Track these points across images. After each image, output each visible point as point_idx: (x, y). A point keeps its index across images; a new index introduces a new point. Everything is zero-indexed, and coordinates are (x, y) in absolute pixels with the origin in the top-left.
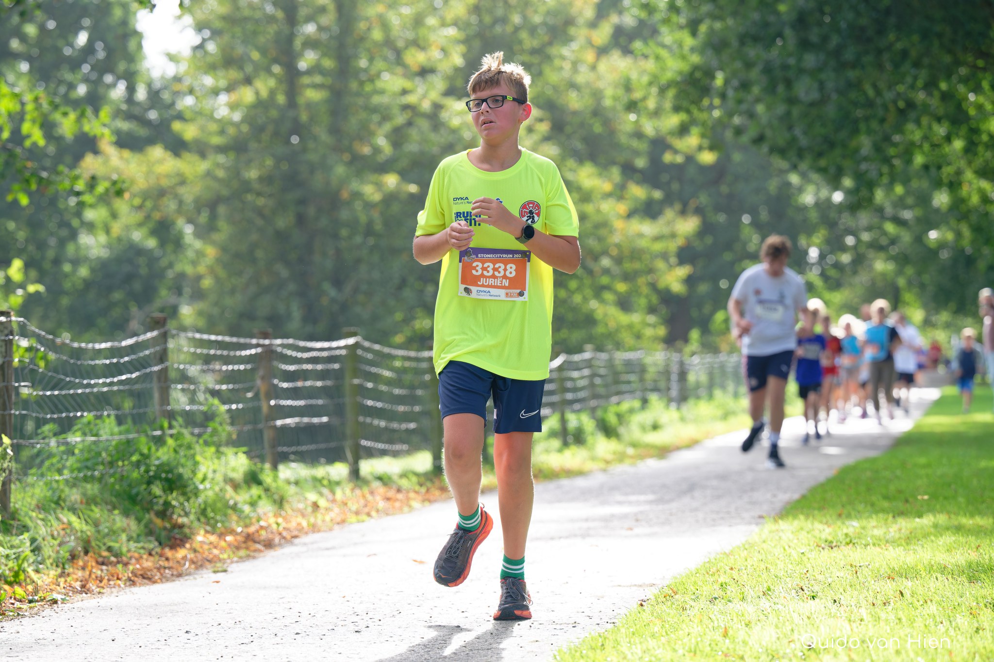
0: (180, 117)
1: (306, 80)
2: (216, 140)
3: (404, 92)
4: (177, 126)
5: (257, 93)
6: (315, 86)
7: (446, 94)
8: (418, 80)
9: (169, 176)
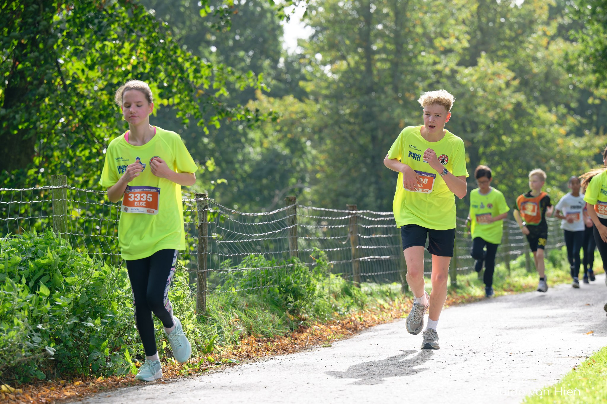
0: (303, 78)
1: (377, 57)
2: (324, 92)
3: (435, 63)
4: (301, 83)
5: (349, 64)
6: (383, 60)
7: (459, 64)
8: (443, 57)
9: (297, 113)
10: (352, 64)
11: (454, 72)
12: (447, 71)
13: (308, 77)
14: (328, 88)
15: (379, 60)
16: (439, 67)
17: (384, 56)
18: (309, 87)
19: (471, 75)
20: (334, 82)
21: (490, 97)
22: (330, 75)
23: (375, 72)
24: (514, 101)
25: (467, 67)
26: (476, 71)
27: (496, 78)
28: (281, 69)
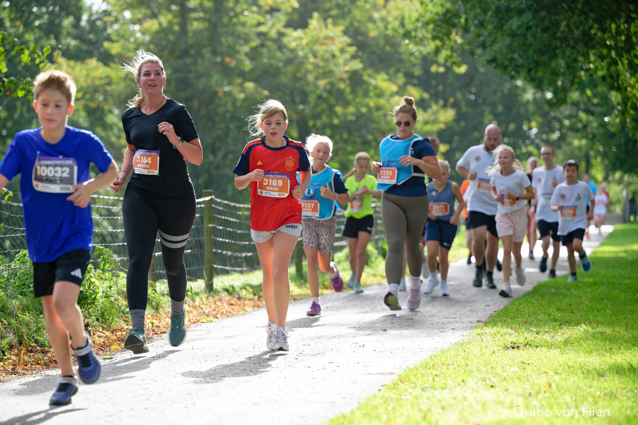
0: (109, 39)
1: (193, 15)
3: (259, 24)
5: (160, 24)
6: (200, 20)
7: (287, 25)
8: (268, 17)
9: (101, 79)
10: (165, 23)
11: (281, 34)
12: (273, 34)
13: (114, 38)
15: (196, 19)
16: (263, 29)
17: (201, 15)
18: (115, 49)
19: (301, 39)
21: (321, 64)
22: (139, 35)
23: (190, 34)
24: (347, 68)
25: (295, 29)
26: (305, 34)
27: (329, 42)
28: (83, 27)
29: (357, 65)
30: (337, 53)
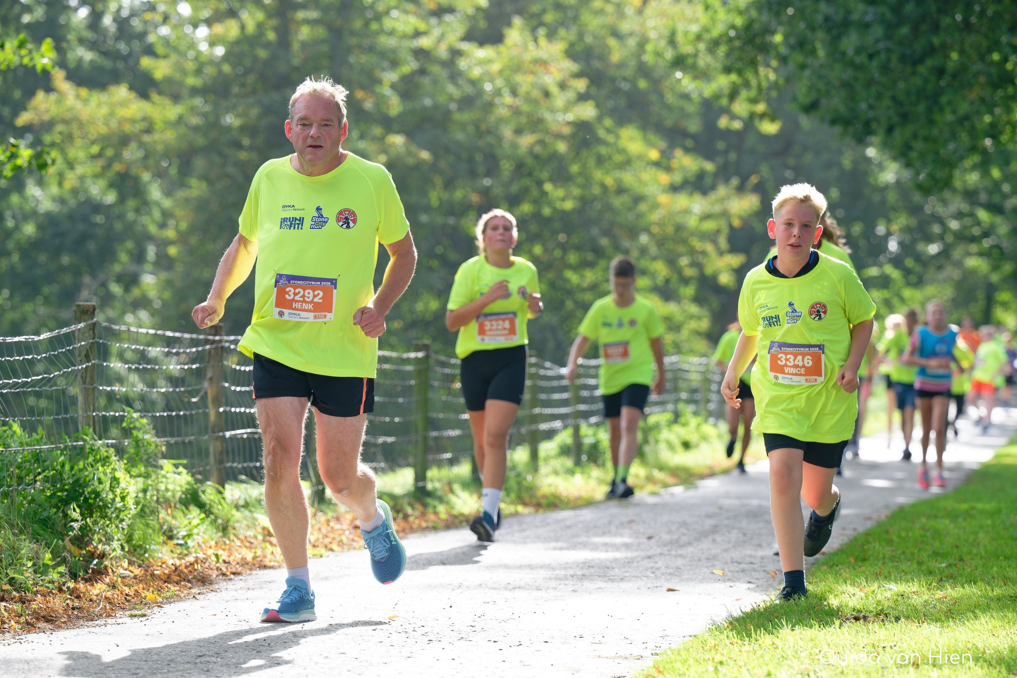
1: (301, 15)
2: (191, 81)
3: (417, 34)
4: (146, 62)
5: (243, 27)
6: (312, 23)
7: (467, 38)
8: (433, 21)
9: (133, 121)
10: (251, 28)
11: (456, 53)
12: (442, 52)
13: (160, 50)
14: (198, 72)
15: (306, 22)
16: (425, 42)
17: (313, 14)
18: (160, 69)
19: (490, 61)
20: (212, 62)
21: (525, 108)
22: (204, 47)
23: (296, 46)
24: (570, 117)
25: (482, 44)
26: (498, 53)
27: (540, 69)
28: (106, 29)
29: (588, 111)
30: (554, 90)
